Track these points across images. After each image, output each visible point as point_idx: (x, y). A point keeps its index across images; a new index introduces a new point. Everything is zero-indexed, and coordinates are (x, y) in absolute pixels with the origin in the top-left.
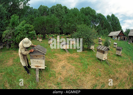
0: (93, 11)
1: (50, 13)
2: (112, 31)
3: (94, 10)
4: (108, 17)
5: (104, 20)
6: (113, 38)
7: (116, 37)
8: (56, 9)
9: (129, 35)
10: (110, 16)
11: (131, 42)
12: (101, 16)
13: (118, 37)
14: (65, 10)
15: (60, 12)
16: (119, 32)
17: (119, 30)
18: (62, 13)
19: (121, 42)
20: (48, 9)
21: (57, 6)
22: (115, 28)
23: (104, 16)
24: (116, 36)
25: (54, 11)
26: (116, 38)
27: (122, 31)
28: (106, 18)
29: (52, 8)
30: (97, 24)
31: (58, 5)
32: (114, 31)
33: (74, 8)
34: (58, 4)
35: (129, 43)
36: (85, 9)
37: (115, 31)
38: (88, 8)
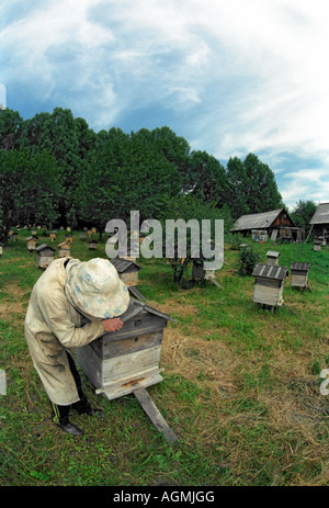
0: (180, 144)
1: (23, 139)
2: (246, 213)
3: (182, 140)
4: (233, 163)
5: (216, 176)
6: (253, 236)
7: (262, 234)
8: (49, 127)
9: (314, 221)
10: (239, 162)
11: (324, 243)
12: (206, 161)
13: (269, 230)
14: (80, 134)
15: (62, 141)
16: (273, 215)
17: (272, 209)
18: (69, 145)
19: (286, 247)
20: (21, 125)
21: (56, 114)
22: (257, 200)
23: (217, 162)
24: (263, 229)
25: (42, 135)
26: (265, 237)
27: (284, 211)
28: (226, 167)
29: (33, 120)
30: (187, 189)
31: (58, 112)
32: (254, 212)
33: (113, 131)
34: (61, 110)
35: (317, 248)
36: (153, 133)
37: (256, 212)
38: (165, 132)
